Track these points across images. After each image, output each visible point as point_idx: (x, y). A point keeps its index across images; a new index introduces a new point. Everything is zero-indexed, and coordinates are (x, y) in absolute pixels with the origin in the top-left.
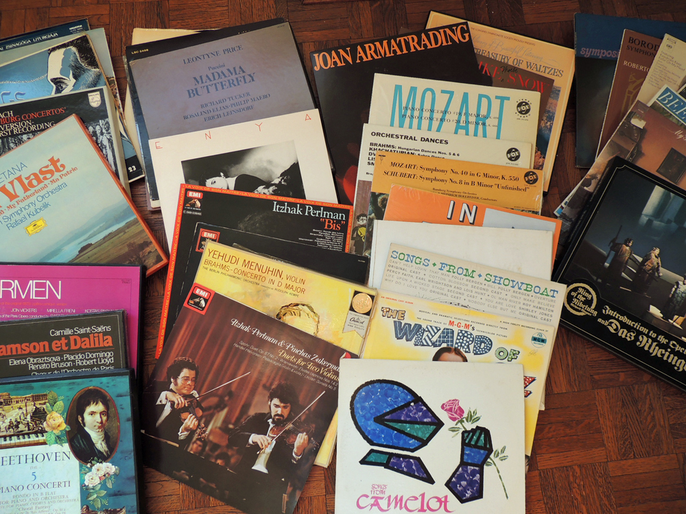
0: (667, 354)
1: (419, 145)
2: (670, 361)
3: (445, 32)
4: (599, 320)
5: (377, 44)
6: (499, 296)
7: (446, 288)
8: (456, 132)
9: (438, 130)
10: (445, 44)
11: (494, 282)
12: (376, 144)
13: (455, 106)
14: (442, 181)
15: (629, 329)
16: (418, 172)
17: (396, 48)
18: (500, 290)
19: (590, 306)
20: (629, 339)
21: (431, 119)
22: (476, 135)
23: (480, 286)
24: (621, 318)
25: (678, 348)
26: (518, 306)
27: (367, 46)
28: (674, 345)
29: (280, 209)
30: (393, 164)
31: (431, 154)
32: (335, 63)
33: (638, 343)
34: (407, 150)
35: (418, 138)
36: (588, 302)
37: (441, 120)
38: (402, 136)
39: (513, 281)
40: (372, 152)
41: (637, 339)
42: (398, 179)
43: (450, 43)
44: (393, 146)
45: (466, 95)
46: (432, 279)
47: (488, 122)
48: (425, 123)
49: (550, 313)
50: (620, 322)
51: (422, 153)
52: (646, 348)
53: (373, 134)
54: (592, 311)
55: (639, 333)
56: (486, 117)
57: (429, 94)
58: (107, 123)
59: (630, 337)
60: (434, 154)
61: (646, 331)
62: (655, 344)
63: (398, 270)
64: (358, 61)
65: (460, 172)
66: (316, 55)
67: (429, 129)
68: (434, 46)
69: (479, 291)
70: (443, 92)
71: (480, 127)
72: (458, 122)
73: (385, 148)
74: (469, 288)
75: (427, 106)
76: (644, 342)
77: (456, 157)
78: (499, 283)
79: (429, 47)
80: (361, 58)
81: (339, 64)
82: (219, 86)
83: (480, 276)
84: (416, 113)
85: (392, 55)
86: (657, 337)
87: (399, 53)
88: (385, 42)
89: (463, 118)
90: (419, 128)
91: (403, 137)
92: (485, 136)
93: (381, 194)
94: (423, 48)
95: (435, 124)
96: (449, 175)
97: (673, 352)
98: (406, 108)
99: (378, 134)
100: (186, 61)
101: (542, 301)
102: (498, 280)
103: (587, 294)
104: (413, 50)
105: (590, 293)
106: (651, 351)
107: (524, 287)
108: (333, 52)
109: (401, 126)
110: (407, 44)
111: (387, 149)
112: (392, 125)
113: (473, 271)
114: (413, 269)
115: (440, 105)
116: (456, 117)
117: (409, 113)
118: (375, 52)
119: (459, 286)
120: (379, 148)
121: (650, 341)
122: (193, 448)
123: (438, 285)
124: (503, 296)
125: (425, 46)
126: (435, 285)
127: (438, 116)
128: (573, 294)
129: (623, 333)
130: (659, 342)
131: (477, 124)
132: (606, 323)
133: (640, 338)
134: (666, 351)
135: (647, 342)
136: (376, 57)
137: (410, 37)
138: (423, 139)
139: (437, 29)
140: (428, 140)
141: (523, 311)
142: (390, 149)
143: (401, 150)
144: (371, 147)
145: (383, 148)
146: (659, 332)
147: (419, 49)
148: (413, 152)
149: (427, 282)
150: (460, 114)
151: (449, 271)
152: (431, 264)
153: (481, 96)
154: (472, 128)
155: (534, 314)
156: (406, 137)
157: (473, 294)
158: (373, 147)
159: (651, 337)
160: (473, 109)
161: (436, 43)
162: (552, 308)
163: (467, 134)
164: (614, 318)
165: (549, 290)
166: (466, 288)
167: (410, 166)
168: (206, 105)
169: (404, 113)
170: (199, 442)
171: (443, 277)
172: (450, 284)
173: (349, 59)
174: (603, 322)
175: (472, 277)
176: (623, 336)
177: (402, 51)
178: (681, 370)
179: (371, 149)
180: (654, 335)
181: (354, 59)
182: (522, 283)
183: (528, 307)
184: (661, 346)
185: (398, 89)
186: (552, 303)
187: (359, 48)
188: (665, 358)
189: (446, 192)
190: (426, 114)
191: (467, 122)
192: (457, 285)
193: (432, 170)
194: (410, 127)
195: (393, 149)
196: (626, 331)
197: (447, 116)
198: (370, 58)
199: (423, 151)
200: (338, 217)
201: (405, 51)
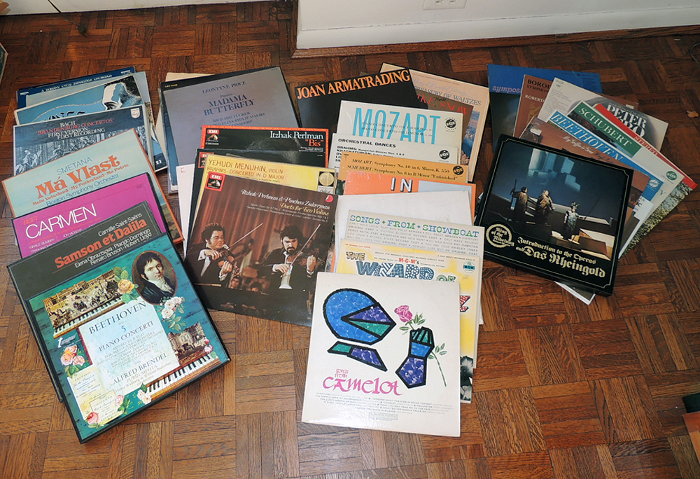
0: (574, 264)
1: (374, 148)
2: (577, 269)
3: (392, 75)
4: (517, 248)
5: (344, 82)
6: (435, 240)
7: (395, 238)
8: (401, 140)
9: (388, 138)
10: (392, 82)
11: (430, 230)
12: (342, 147)
13: (400, 122)
15: (541, 251)
16: (373, 166)
17: (357, 85)
18: (435, 236)
19: (507, 240)
20: (543, 259)
21: (383, 130)
22: (416, 141)
23: (420, 234)
24: (533, 244)
25: (581, 259)
26: (450, 246)
27: (336, 83)
28: (577, 257)
30: (355, 161)
31: (383, 154)
32: (313, 94)
33: (550, 260)
34: (365, 151)
35: (373, 143)
36: (506, 237)
37: (391, 131)
38: (361, 142)
39: (444, 228)
40: (339, 152)
41: (548, 257)
42: (358, 170)
43: (396, 82)
44: (355, 149)
45: (408, 115)
46: (383, 233)
47: (424, 132)
48: (378, 133)
49: (476, 249)
50: (533, 247)
52: (557, 263)
53: (340, 140)
54: (510, 243)
55: (549, 253)
56: (423, 130)
57: (381, 114)
58: (143, 128)
59: (543, 257)
60: (385, 154)
61: (554, 250)
62: (563, 258)
63: (357, 229)
64: (329, 93)
65: (404, 166)
66: (299, 89)
67: (382, 137)
68: (385, 83)
69: (420, 238)
70: (391, 113)
71: (419, 136)
72: (403, 132)
73: (349, 150)
74: (412, 236)
75: (380, 121)
76: (554, 259)
77: (402, 156)
78: (434, 231)
79: (381, 84)
80: (332, 91)
81: (316, 95)
82: (227, 108)
83: (419, 227)
84: (372, 127)
85: (354, 89)
86: (563, 253)
87: (359, 88)
88: (349, 81)
89: (406, 130)
90: (374, 136)
92: (423, 142)
94: (376, 85)
95: (386, 134)
96: (396, 168)
97: (578, 262)
98: (365, 123)
99: (343, 140)
100: (205, 91)
101: (467, 241)
102: (433, 228)
103: (503, 232)
104: (369, 86)
105: (505, 230)
106: (561, 264)
107: (453, 231)
108: (312, 87)
109: (361, 135)
110: (365, 82)
112: (354, 134)
113: (413, 224)
114: (368, 227)
115: (389, 121)
116: (401, 130)
117: (366, 126)
118: (342, 87)
119: (405, 236)
120: (344, 149)
121: (559, 257)
122: (232, 284)
123: (389, 237)
124: (438, 240)
125: (378, 83)
126: (386, 237)
127: (387, 128)
128: (492, 233)
129: (537, 255)
130: (565, 256)
131: (417, 134)
132: (523, 250)
133: (551, 256)
134: (573, 262)
135: (557, 258)
136: (342, 91)
137: (367, 78)
138: (377, 144)
139: (387, 73)
140: (380, 144)
141: (455, 250)
142: (352, 150)
143: (361, 151)
144: (338, 149)
145: (347, 149)
146: (564, 250)
147: (374, 85)
148: (369, 152)
149: (380, 236)
150: (404, 127)
151: (395, 226)
152: (381, 222)
153: (419, 116)
154: (413, 137)
155: (463, 251)
156: (364, 143)
157: (415, 241)
158: (340, 149)
159: (559, 254)
160: (413, 124)
162: (476, 245)
163: (410, 141)
164: (528, 245)
165: (471, 232)
166: (410, 237)
167: (367, 162)
168: (218, 120)
169: (362, 126)
170: (236, 279)
171: (391, 230)
172: (397, 235)
173: (323, 92)
174: (520, 249)
175: (413, 228)
176: (538, 257)
177: (361, 86)
178: (587, 274)
180: (561, 252)
181: (326, 92)
182: (451, 229)
183: (458, 246)
184: (568, 259)
185: (359, 111)
186: (476, 241)
187: (330, 85)
188: (573, 268)
190: (379, 128)
191: (409, 133)
192: (402, 236)
193: (384, 165)
194: (368, 136)
195: (354, 151)
196: (539, 253)
197: (395, 129)
198: (338, 91)
199: (377, 152)
200: (318, 137)
201: (364, 87)
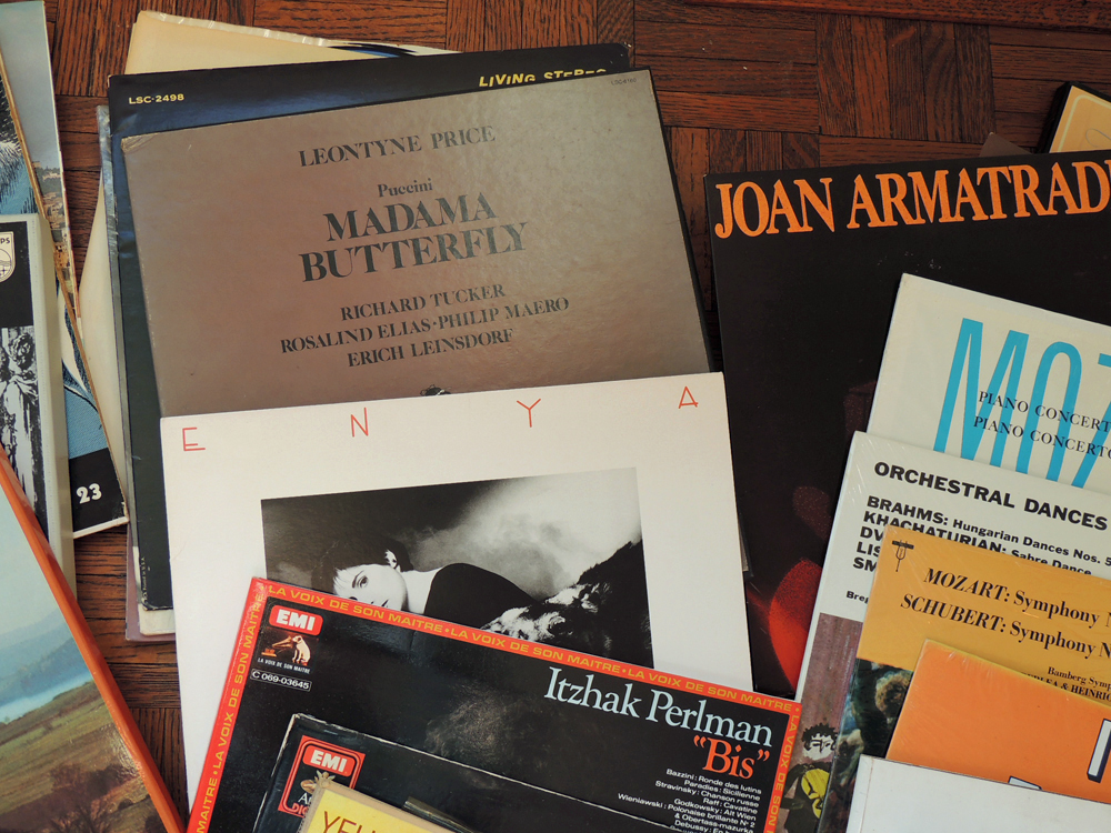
1: (1017, 522)
5: (917, 178)
9: (1079, 482)
12: (886, 504)
14: (1079, 647)
16: (1010, 612)
17: (973, 198)
21: (1061, 442)
27: (883, 179)
29: (567, 693)
30: (936, 577)
31: (1050, 556)
32: (781, 221)
34: (982, 533)
35: (1018, 500)
37: (1092, 449)
38: (968, 486)
40: (873, 527)
42: (945, 622)
44: (939, 518)
48: (1042, 452)
51: (1024, 550)
53: (882, 469)
57: (1061, 363)
60: (1060, 557)
64: (853, 224)
66: (724, 188)
67: (1053, 475)
68: (1086, 208)
70: (1104, 357)
73: (913, 520)
75: (1054, 398)
79: (1072, 209)
80: (862, 216)
81: (794, 227)
84: (1018, 419)
85: (959, 218)
87: (979, 215)
88: (940, 177)
90: (1022, 467)
91: (973, 491)
93: (886, 669)
94: (1052, 211)
95: (1073, 459)
96: (1099, 633)
98: (990, 398)
99: (897, 472)
100: (310, 157)
104: (1022, 212)
108: (778, 186)
109: (968, 453)
110: (1007, 190)
111: (920, 522)
112: (940, 446)
115: (1091, 400)
117: (996, 413)
118: (909, 201)
120: (893, 515)
125: (1060, 203)
127: (1082, 434)
136: (908, 220)
137: (1017, 170)
138: (1032, 506)
139: (1098, 157)
140: (1045, 509)
142: (928, 524)
143: (962, 532)
144: (871, 510)
145: (908, 517)
147: (1041, 211)
148: (997, 541)
156: (981, 493)
158: (877, 511)
161: (1094, 201)
167: (985, 589)
168: (360, 311)
169: (981, 413)
173: (827, 216)
177: (988, 209)
179: (868, 517)
181: (841, 214)
185: (971, 331)
187: (859, 182)
189: (1089, 685)
190: (1048, 426)
193: (1050, 610)
194: (997, 461)
195: (936, 526)
198: (890, 221)
199: (1028, 541)
200: (751, 733)
201: (998, 214)
